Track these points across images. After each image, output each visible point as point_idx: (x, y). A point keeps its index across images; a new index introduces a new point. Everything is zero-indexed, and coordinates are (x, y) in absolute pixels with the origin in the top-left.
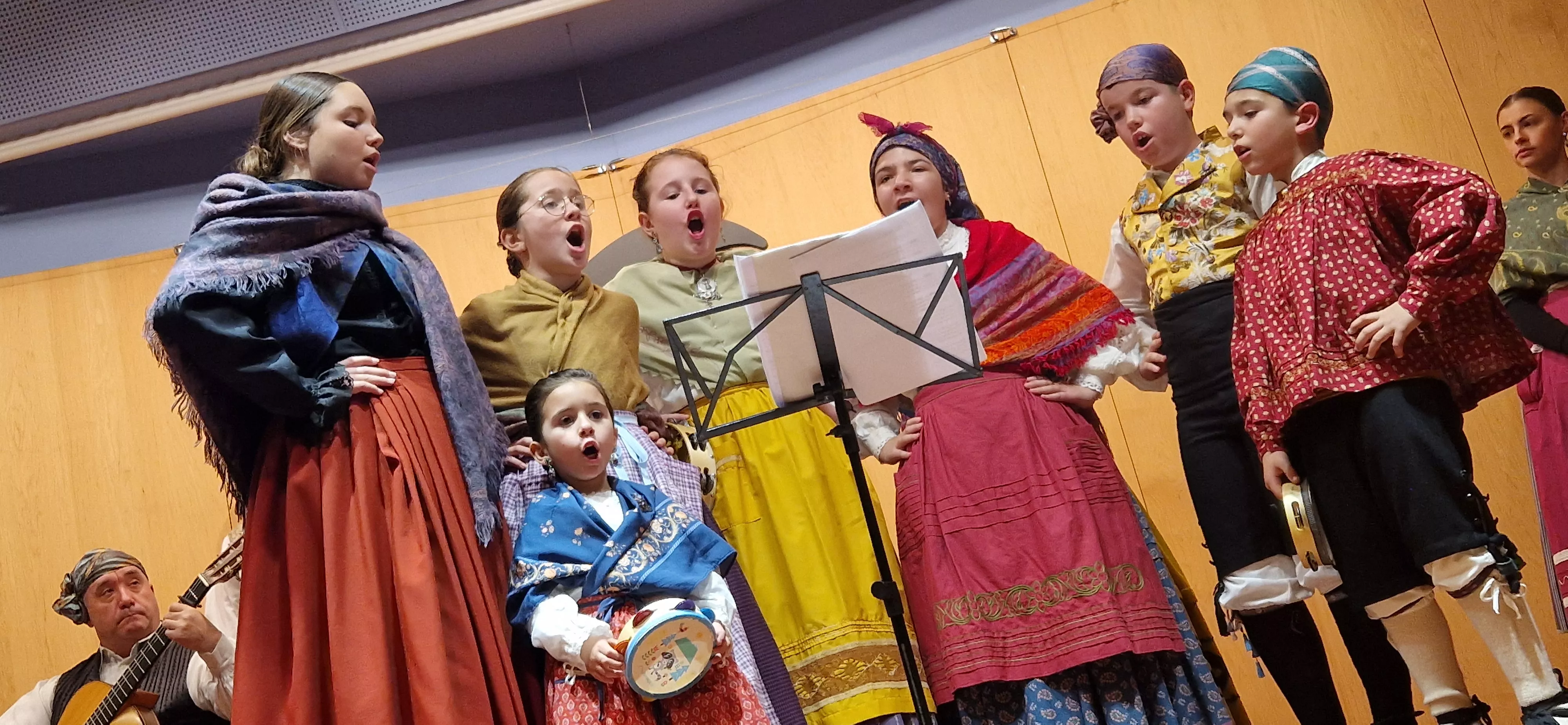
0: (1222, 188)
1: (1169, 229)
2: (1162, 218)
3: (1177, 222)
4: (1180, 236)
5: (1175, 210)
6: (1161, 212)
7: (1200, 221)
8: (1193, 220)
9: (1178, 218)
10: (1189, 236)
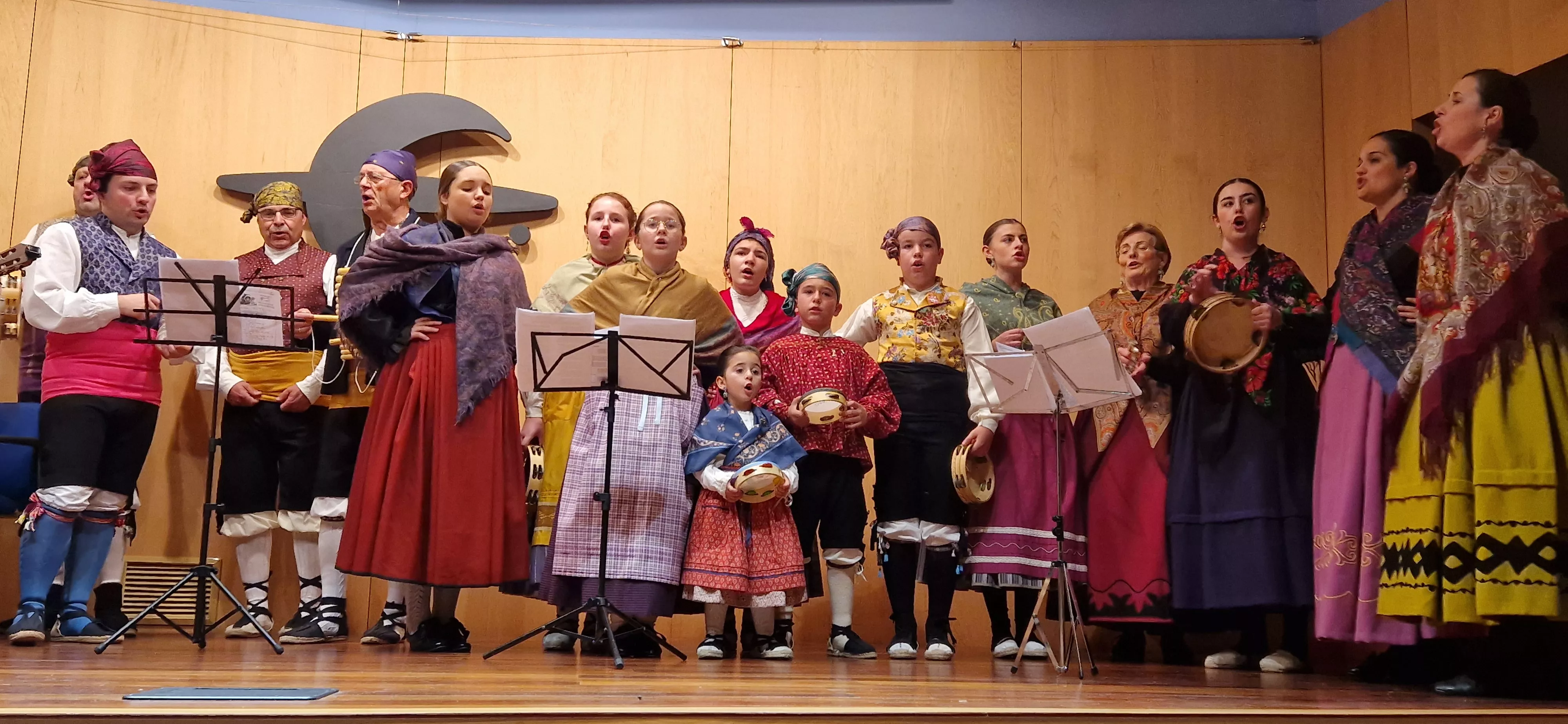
0: (952, 313)
1: (918, 324)
2: (915, 316)
3: (924, 321)
4: (923, 329)
5: (925, 314)
6: (916, 312)
7: (937, 325)
8: (933, 323)
9: (924, 319)
10: (928, 331)
